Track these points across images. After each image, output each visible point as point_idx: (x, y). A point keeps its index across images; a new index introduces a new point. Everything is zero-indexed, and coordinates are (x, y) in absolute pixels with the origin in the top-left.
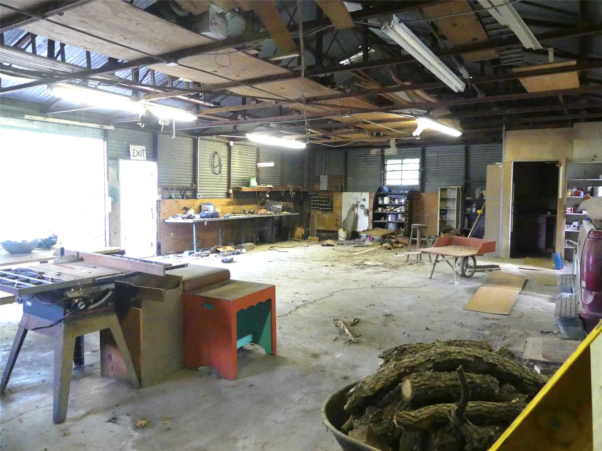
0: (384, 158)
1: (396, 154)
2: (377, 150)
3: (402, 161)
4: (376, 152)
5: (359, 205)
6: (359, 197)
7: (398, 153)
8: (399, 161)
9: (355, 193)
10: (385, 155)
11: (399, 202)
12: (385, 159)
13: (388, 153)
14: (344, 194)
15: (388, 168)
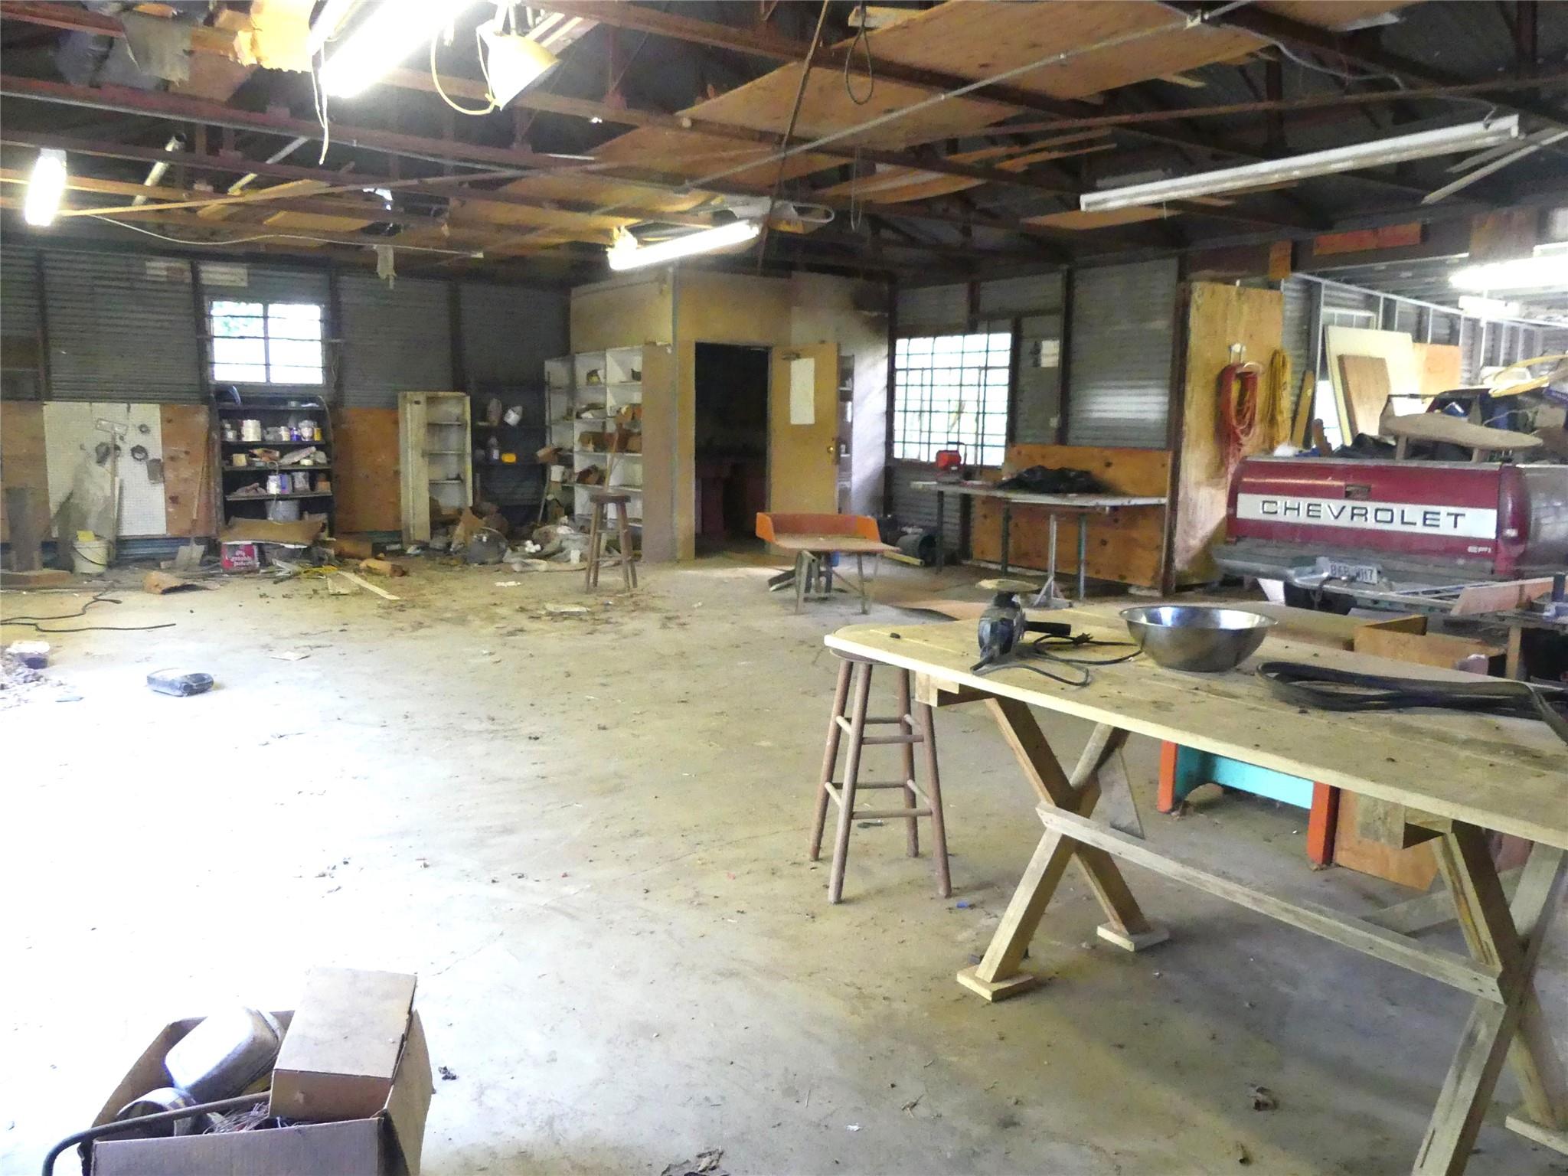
0: (203, 294)
1: (244, 284)
2: (172, 265)
3: (266, 310)
4: (168, 269)
5: (126, 448)
6: (120, 418)
7: (249, 282)
8: (257, 308)
9: (101, 408)
10: (205, 282)
11: (292, 436)
12: (206, 298)
13: (211, 276)
14: (52, 410)
15: (217, 327)
